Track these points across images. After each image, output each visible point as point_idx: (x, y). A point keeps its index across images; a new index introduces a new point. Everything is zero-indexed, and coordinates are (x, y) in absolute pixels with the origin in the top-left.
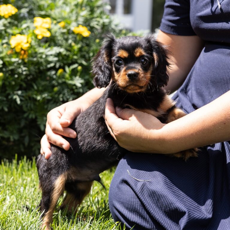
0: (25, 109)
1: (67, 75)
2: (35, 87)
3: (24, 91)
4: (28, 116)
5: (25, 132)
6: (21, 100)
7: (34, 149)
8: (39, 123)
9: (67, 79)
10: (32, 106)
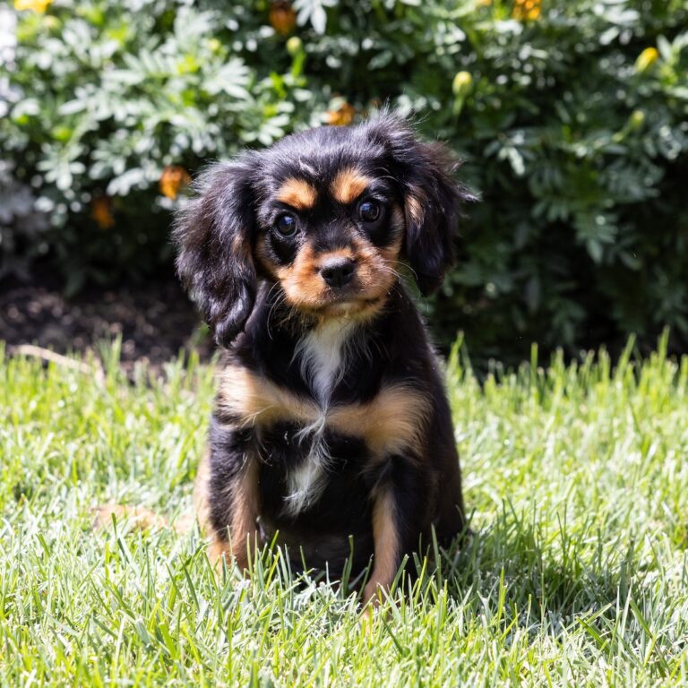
0: (536, 189)
1: (666, 71)
2: (565, 115)
3: (531, 131)
4: (545, 213)
5: (529, 266)
6: (526, 162)
7: (556, 321)
8: (581, 235)
9: (666, 80)
10: (558, 179)
